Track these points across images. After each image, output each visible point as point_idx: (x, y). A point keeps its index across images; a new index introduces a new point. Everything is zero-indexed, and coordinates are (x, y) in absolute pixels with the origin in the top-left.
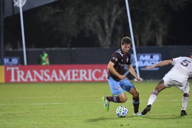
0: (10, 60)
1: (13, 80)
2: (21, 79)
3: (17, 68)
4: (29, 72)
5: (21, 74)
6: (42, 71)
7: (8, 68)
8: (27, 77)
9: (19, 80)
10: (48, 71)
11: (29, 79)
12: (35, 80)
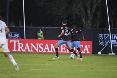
0: (13, 35)
1: (15, 50)
2: (21, 49)
3: (18, 41)
4: (27, 45)
5: (21, 45)
6: (37, 44)
7: (11, 41)
8: (26, 48)
9: (19, 50)
10: (42, 44)
11: (27, 50)
12: (32, 51)
